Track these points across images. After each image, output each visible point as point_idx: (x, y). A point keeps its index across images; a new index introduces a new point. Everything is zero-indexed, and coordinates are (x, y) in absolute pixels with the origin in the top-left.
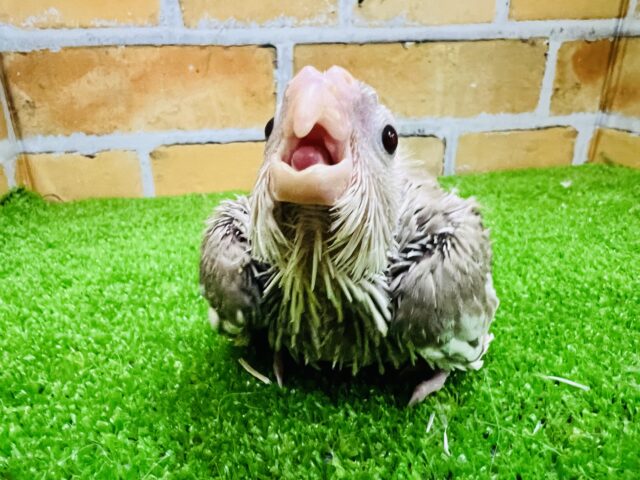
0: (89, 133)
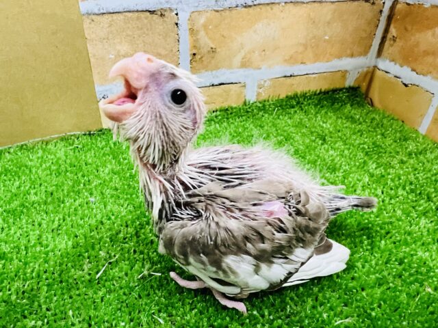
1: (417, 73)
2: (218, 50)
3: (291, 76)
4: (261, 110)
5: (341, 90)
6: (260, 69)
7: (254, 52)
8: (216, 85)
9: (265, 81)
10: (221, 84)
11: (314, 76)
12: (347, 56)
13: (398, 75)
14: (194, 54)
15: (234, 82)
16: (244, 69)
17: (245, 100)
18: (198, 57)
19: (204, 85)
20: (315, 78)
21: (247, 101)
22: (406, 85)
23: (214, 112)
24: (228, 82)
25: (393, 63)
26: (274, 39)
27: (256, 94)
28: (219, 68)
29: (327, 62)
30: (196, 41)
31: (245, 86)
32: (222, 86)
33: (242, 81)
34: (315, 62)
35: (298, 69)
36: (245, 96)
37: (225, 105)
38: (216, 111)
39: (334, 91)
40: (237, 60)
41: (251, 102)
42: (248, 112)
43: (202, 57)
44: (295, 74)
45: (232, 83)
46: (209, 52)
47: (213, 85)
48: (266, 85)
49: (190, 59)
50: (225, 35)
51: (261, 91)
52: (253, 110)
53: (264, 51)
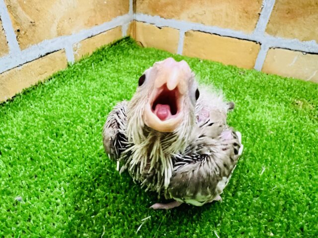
0: (162, 17)
1: (165, 19)
2: (37, 23)
3: (92, 36)
4: (83, 68)
5: (122, 40)
6: (72, 34)
7: (64, 21)
8: (44, 56)
9: (77, 44)
10: (48, 54)
11: (105, 33)
12: (119, 15)
13: (152, 22)
14: (18, 31)
15: (56, 50)
16: (60, 37)
17: (68, 63)
18: (22, 32)
19: (34, 58)
20: (105, 35)
21: (69, 64)
22: (160, 28)
23: (49, 80)
24: (52, 51)
25: (146, 15)
26: (74, 7)
27: (73, 56)
28: (41, 41)
29: (109, 21)
30: (16, 17)
31: (64, 52)
32: (49, 55)
33: (62, 48)
34: (103, 22)
35: (94, 30)
36: (67, 60)
37: (56, 71)
38: (51, 79)
39: (119, 42)
40: (54, 30)
41: (73, 64)
42: (75, 72)
43: (26, 32)
44: (94, 34)
45: (55, 51)
46: (30, 26)
47: (41, 57)
48: (78, 47)
49: (16, 35)
50: (39, 8)
51: (76, 52)
52: (77, 69)
53: (70, 19)
